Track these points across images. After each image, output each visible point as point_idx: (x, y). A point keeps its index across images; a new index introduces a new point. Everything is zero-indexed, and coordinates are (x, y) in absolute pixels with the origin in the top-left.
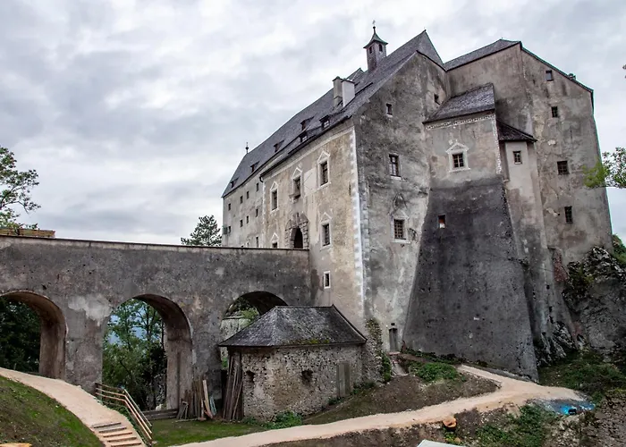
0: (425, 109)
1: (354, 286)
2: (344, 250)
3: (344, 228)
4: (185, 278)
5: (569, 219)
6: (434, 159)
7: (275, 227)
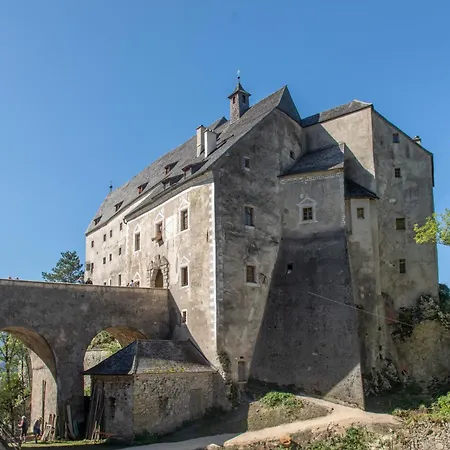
0: (281, 163)
1: (209, 323)
2: (201, 291)
3: (201, 271)
4: (51, 312)
5: (403, 270)
6: (286, 211)
7: (137, 267)
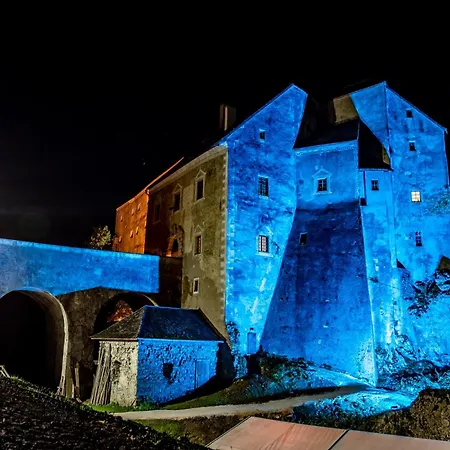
1: (218, 292)
3: (213, 239)
